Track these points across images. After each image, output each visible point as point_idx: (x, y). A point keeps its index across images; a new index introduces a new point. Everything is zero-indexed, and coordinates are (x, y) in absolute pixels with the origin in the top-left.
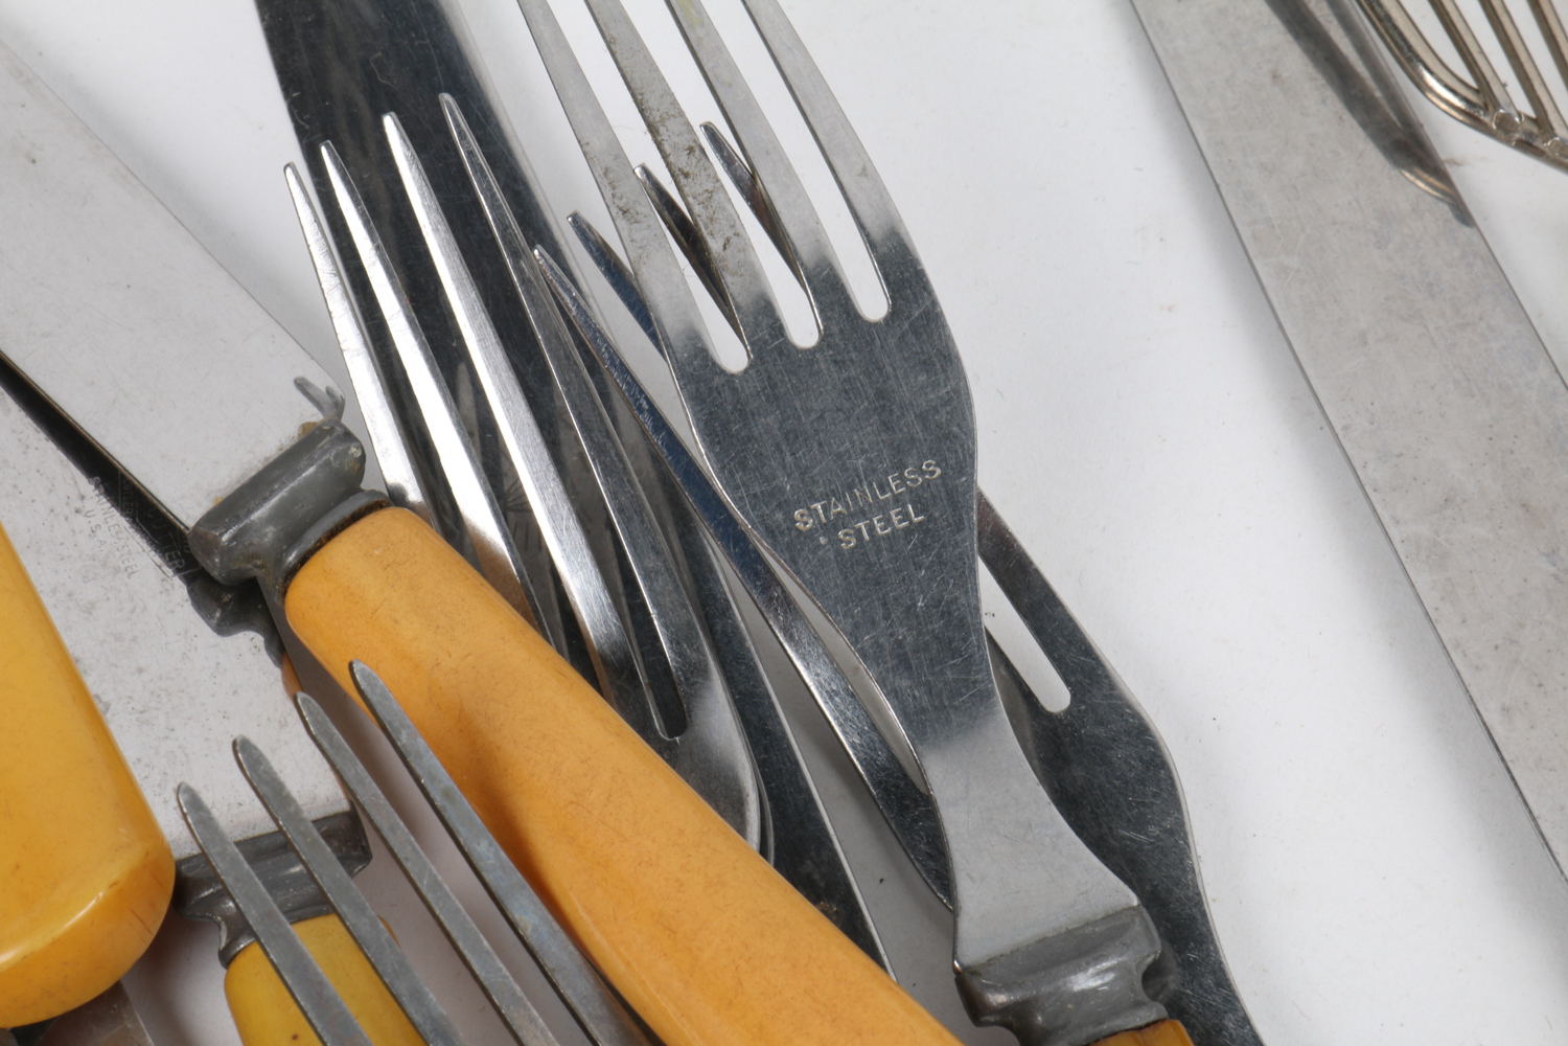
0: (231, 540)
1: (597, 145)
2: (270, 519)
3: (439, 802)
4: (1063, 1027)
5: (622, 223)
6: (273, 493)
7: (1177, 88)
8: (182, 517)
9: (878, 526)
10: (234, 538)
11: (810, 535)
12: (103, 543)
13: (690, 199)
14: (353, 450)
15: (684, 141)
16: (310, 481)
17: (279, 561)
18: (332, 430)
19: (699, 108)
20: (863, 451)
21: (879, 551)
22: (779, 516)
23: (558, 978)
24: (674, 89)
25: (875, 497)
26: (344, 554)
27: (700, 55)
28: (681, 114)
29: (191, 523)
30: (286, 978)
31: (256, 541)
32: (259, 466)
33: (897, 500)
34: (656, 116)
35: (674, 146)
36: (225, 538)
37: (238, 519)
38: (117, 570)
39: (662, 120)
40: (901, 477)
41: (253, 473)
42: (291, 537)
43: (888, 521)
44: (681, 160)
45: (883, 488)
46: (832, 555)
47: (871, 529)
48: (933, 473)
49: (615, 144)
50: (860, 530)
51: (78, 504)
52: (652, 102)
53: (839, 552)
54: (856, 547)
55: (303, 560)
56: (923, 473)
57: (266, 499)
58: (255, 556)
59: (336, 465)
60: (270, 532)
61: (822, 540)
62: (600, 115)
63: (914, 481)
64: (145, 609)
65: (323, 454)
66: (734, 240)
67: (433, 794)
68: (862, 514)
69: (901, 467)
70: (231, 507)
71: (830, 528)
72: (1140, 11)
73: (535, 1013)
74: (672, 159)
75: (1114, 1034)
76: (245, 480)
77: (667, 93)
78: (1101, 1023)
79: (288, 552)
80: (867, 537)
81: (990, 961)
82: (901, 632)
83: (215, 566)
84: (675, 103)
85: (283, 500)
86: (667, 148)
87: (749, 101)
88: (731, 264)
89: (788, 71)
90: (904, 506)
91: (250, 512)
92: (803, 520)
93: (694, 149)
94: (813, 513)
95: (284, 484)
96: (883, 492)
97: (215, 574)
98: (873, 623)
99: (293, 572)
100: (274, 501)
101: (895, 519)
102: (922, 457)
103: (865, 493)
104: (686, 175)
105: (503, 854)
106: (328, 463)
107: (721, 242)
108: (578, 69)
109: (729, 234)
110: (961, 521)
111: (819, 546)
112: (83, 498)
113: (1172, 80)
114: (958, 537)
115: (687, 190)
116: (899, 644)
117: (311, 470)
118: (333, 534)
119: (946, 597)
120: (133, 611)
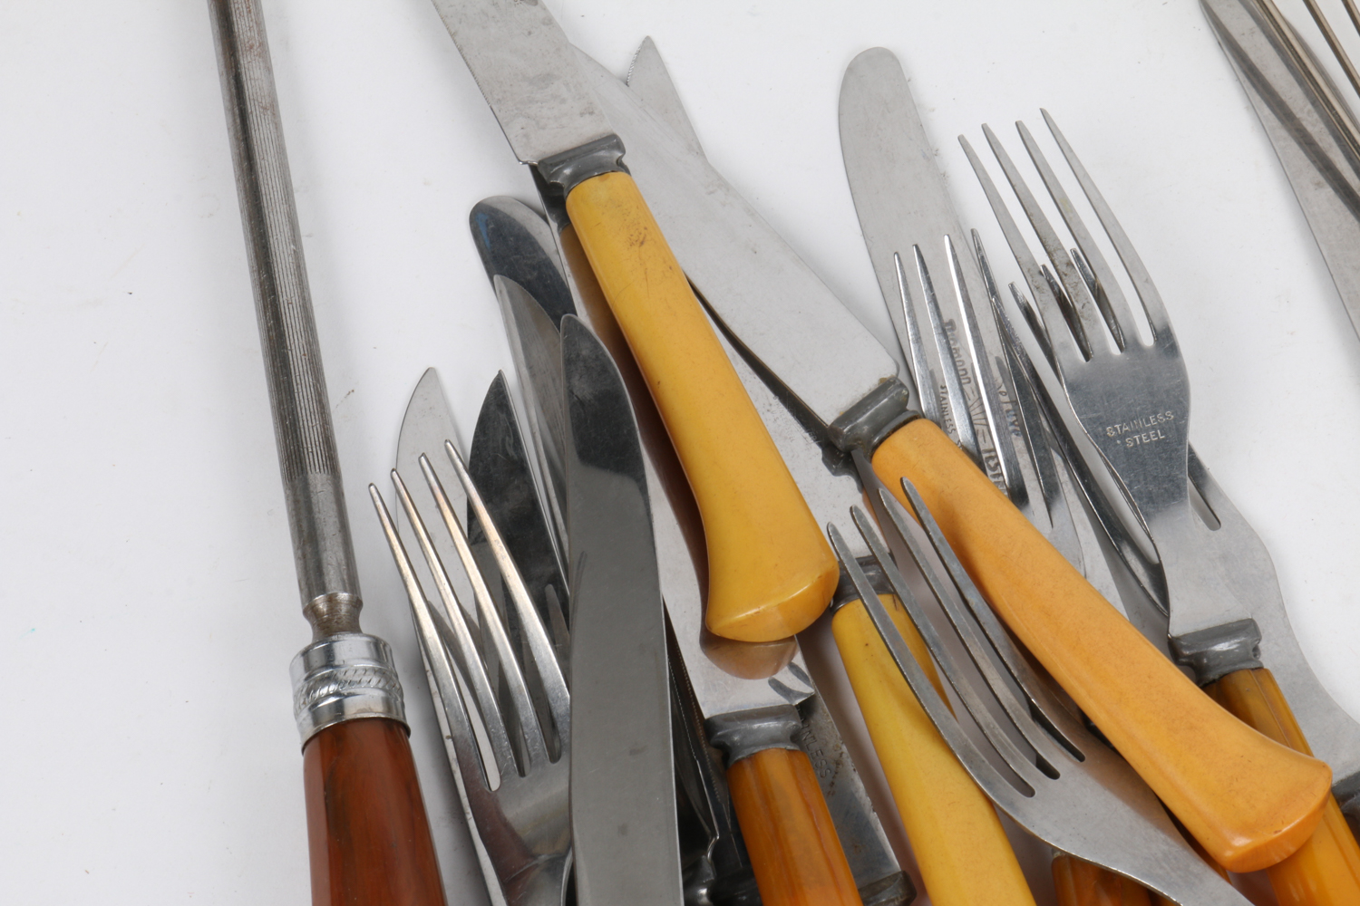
0: (848, 432)
1: (1024, 259)
2: (866, 422)
3: (937, 544)
4: (1218, 665)
5: (1036, 293)
6: (867, 411)
7: (1313, 229)
8: (825, 420)
9: (1144, 438)
10: (849, 430)
11: (1114, 439)
12: (780, 426)
13: (1067, 285)
14: (904, 391)
15: (1065, 260)
16: (885, 406)
17: (870, 441)
18: (894, 382)
19: (1068, 244)
20: (1139, 404)
21: (1144, 450)
22: (1100, 429)
23: (985, 627)
24: (1059, 238)
25: (1143, 425)
26: (899, 438)
27: (1071, 225)
28: (1063, 249)
29: (829, 423)
30: (871, 612)
31: (859, 432)
32: (861, 398)
33: (1153, 428)
34: (1051, 249)
35: (1060, 262)
36: (845, 430)
37: (851, 422)
38: (786, 438)
39: (1055, 250)
40: (1156, 417)
41: (857, 401)
42: (876, 431)
43: (1149, 437)
44: (1063, 268)
45: (1148, 421)
46: (1122, 449)
47: (1141, 439)
48: (1170, 417)
49: (1032, 259)
50: (1135, 439)
51: (769, 408)
52: (1050, 242)
53: (1126, 448)
54: (1134, 446)
55: (881, 442)
56: (1166, 417)
57: (864, 413)
58: (858, 439)
59: (896, 398)
60: (866, 428)
61: (1118, 442)
62: (1025, 246)
63: (1161, 420)
64: (798, 456)
65: (891, 393)
66: (1087, 305)
67: (935, 540)
68: (1138, 432)
69: (1155, 413)
70: (849, 416)
71: (1123, 437)
72: (1297, 193)
73: (976, 640)
74: (1059, 267)
75: (1242, 669)
76: (854, 404)
77: (1057, 239)
78: (1235, 664)
79: (874, 438)
80: (1138, 442)
81: (1185, 635)
82: (1151, 487)
83: (840, 443)
84: (1060, 244)
85: (872, 414)
86: (1057, 262)
87: (1094, 247)
88: (1085, 315)
89: (1112, 235)
90: (1156, 431)
91: (857, 419)
92: (1110, 432)
93: (1069, 264)
94: (1116, 429)
95: (872, 407)
96: (1147, 423)
97: (839, 446)
98: (1139, 482)
99: (876, 447)
100: (868, 414)
101: (1152, 436)
102: (1166, 410)
103: (1141, 423)
104: (1066, 275)
105: (963, 570)
106: (893, 397)
107: (1081, 305)
108: (1015, 226)
109: (1085, 302)
110: (1181, 441)
111: (1117, 444)
112: (771, 405)
113: (1312, 226)
114: (1180, 447)
115: (1066, 281)
116: (1150, 492)
117: (886, 400)
118: (895, 430)
119: (1173, 474)
120: (793, 457)
